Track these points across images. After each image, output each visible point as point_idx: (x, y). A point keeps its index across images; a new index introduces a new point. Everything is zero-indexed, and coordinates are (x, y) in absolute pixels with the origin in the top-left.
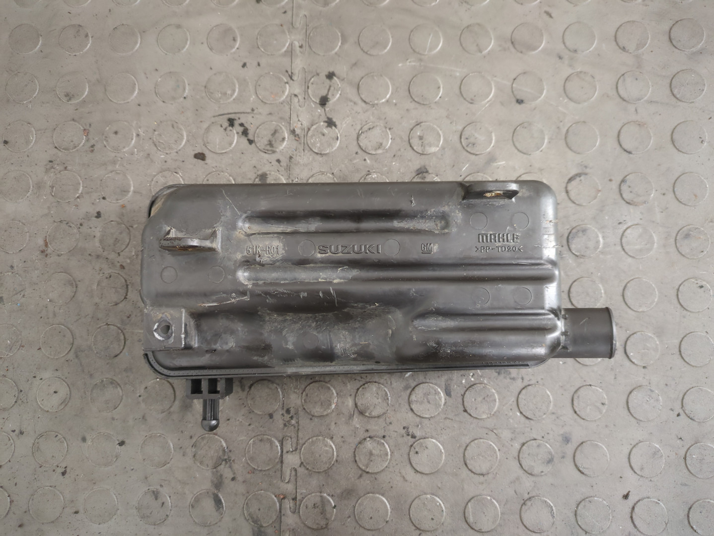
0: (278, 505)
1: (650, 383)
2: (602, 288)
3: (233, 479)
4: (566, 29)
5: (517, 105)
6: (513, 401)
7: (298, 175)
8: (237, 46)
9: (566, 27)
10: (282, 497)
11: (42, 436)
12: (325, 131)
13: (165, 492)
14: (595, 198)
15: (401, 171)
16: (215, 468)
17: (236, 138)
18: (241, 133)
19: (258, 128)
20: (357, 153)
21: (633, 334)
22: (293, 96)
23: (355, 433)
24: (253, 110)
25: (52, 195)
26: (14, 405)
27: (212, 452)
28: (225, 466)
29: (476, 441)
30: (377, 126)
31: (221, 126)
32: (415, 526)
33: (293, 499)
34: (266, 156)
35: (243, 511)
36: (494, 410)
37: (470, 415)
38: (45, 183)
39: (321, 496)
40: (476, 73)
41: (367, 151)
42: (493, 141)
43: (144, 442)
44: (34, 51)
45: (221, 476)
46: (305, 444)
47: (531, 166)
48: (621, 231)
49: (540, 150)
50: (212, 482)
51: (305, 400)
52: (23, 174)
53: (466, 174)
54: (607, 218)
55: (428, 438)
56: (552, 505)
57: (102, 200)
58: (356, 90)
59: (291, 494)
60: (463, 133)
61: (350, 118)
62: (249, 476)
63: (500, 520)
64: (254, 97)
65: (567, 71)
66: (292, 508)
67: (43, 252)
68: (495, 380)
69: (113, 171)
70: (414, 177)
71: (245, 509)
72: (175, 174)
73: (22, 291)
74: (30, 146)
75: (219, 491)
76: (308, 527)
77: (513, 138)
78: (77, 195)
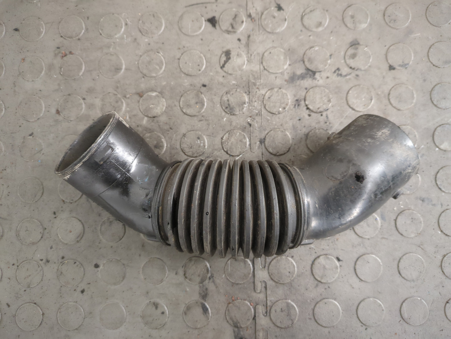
0: (253, 310)
6: (435, 223)
10: (255, 304)
12: (276, 14)
13: (163, 303)
15: (338, 44)
16: (202, 283)
17: (204, 24)
19: (221, 14)
20: (301, 31)
24: (216, 0)
25: (61, 75)
27: (199, 271)
28: (209, 281)
29: (407, 255)
30: (317, 9)
32: (362, 323)
33: (264, 305)
34: (229, 36)
36: (420, 231)
37: (402, 235)
38: (55, 65)
39: (286, 302)
41: (310, 29)
42: (410, 17)
45: (207, 289)
46: (271, 262)
47: (441, 36)
49: (450, 22)
50: (200, 294)
52: (37, 59)
53: (390, 45)
55: (369, 254)
59: (262, 301)
60: (386, 12)
61: (295, 3)
62: (228, 288)
63: (429, 316)
66: (264, 312)
68: (420, 206)
69: (108, 53)
70: (348, 49)
71: (227, 314)
72: (157, 53)
73: (41, 150)
74: (41, 37)
75: (205, 301)
76: (278, 327)
77: (426, 14)
78: (81, 74)
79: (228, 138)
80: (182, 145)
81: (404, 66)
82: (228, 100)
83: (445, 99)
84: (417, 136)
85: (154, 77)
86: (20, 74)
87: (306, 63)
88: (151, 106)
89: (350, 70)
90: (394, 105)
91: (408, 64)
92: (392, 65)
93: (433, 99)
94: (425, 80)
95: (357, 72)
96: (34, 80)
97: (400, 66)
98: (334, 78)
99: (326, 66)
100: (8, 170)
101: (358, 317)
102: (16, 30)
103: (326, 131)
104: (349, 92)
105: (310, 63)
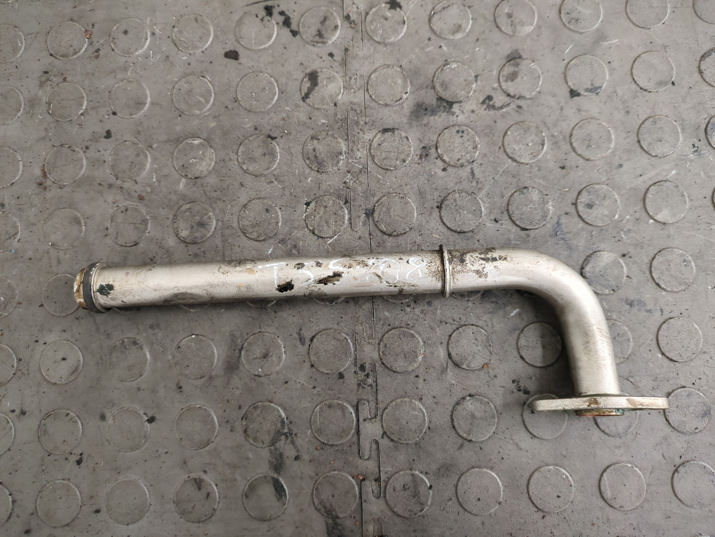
0: (357, 488)
3: (297, 458)
6: (652, 340)
7: (357, 70)
10: (361, 478)
12: (389, 14)
13: (209, 479)
15: (488, 58)
16: (273, 445)
17: (276, 30)
18: (281, 24)
19: (302, 16)
20: (429, 39)
23: (450, 390)
25: (49, 113)
26: (12, 377)
27: (268, 425)
28: (286, 441)
30: (453, 4)
31: (257, 16)
32: (537, 507)
33: (376, 480)
34: (315, 50)
35: (313, 498)
36: (629, 353)
38: (40, 99)
39: (412, 475)
41: (443, 36)
42: (602, 16)
43: (181, 416)
45: (281, 455)
46: (387, 408)
47: (651, 43)
49: (664, 21)
50: (270, 463)
51: (383, 352)
52: (12, 89)
53: (570, 58)
55: (545, 393)
57: (111, 115)
59: (373, 473)
60: (563, 7)
62: (317, 453)
63: (646, 493)
66: (376, 491)
67: (40, 184)
68: (627, 314)
69: (124, 79)
70: (504, 65)
71: (314, 496)
72: (201, 78)
73: (17, 234)
74: (18, 56)
75: (280, 475)
76: (398, 516)
77: (626, 9)
78: (81, 112)
79: (315, 210)
80: (240, 222)
81: (594, 90)
82: (314, 150)
83: (661, 141)
84: (618, 201)
85: (197, 115)
87: (438, 89)
88: (191, 161)
89: (507, 99)
90: (579, 152)
91: (600, 87)
92: (574, 89)
93: (642, 142)
94: (628, 112)
95: (519, 102)
96: (6, 122)
97: (587, 90)
98: (482, 111)
99: (469, 93)
101: (530, 498)
103: (471, 195)
104: (506, 132)
105: (444, 88)
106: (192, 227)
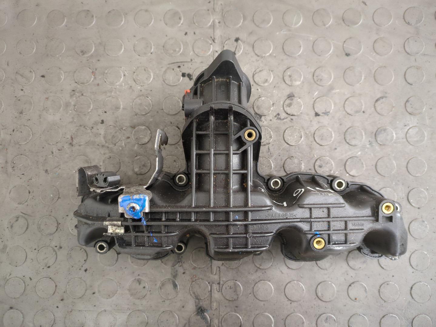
0: (209, 287)
1: (422, 217)
2: (395, 163)
3: (184, 273)
4: (375, 11)
5: (346, 57)
8: (181, 23)
9: (375, 10)
10: (212, 283)
11: (73, 249)
14: (391, 111)
15: (279, 96)
16: (173, 267)
19: (194, 71)
20: (253, 85)
21: (413, 189)
22: (215, 52)
24: (191, 60)
25: (75, 111)
28: (179, 265)
30: (264, 69)
31: (173, 70)
32: (288, 299)
33: (218, 284)
38: (71, 103)
39: (234, 282)
40: (322, 38)
41: (259, 84)
42: (332, 78)
44: (61, 26)
45: (177, 271)
47: (354, 92)
48: (406, 130)
49: (360, 83)
50: (172, 274)
52: (58, 98)
53: (316, 98)
54: (398, 122)
56: (365, 286)
57: (104, 113)
58: (252, 48)
59: (217, 281)
60: (315, 74)
61: (249, 65)
62: (192, 271)
63: (336, 295)
64: (192, 53)
65: (375, 37)
66: (218, 289)
67: (70, 144)
69: (110, 96)
70: (286, 100)
71: (190, 290)
72: (146, 98)
73: (59, 166)
74: (61, 82)
75: (176, 279)
76: (227, 300)
77: (344, 76)
78: (90, 110)
81: (326, 113)
83: (354, 138)
84: (333, 165)
85: (144, 115)
86: (44, 109)
87: (255, 109)
88: (140, 137)
89: (286, 115)
90: (318, 142)
91: (329, 112)
92: (317, 112)
93: (346, 139)
94: (341, 124)
95: (292, 117)
96: (55, 114)
97: (323, 113)
98: (275, 120)
99: (269, 112)
100: (33, 180)
101: (285, 295)
102: (43, 76)
103: (267, 159)
104: (285, 131)
105: (258, 109)
106: (140, 167)
